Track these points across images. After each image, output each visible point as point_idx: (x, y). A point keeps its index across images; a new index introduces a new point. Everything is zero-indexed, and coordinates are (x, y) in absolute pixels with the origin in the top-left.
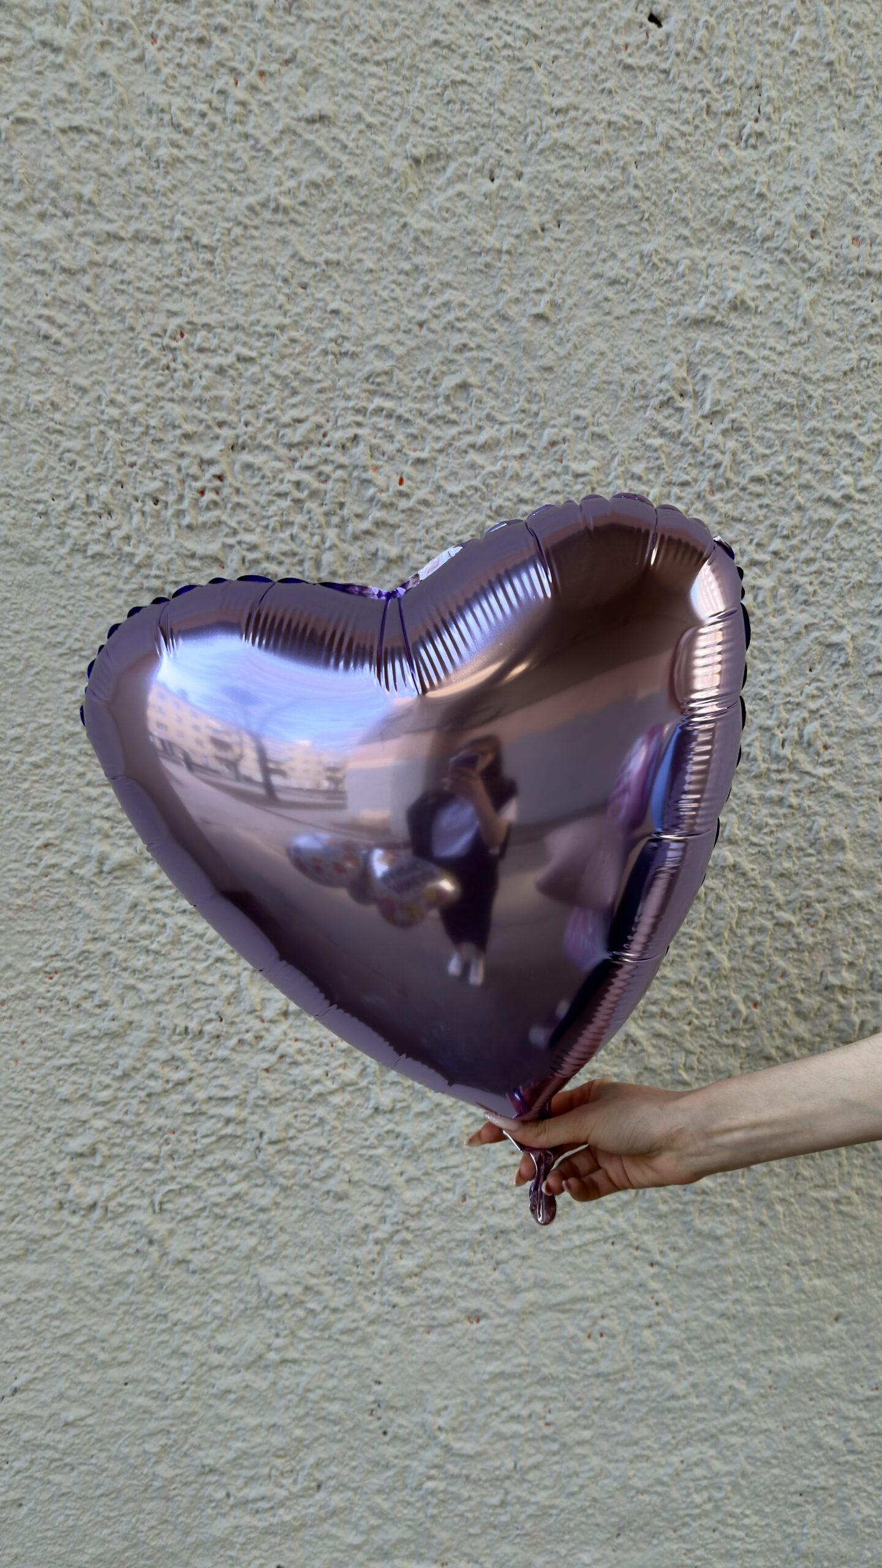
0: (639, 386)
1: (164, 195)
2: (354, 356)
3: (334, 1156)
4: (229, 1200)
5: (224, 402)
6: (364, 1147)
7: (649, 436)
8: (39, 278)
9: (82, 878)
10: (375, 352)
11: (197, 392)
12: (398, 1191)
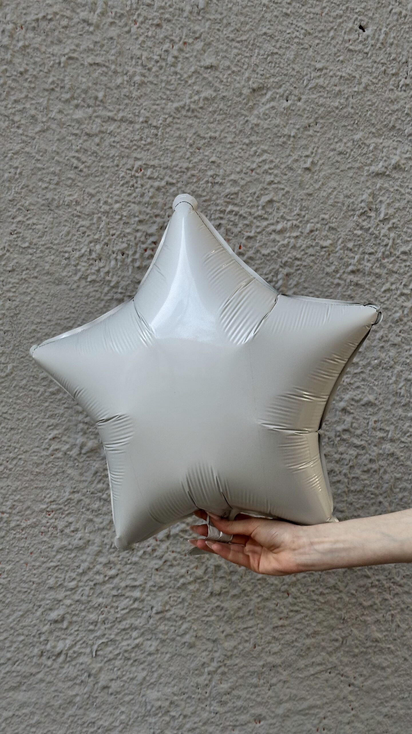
0: (351, 205)
1: (136, 100)
2: (221, 184)
3: (189, 621)
4: (133, 648)
5: (160, 205)
6: (204, 616)
7: (355, 229)
8: (74, 137)
9: (71, 457)
10: (231, 183)
11: (146, 199)
12: (221, 642)
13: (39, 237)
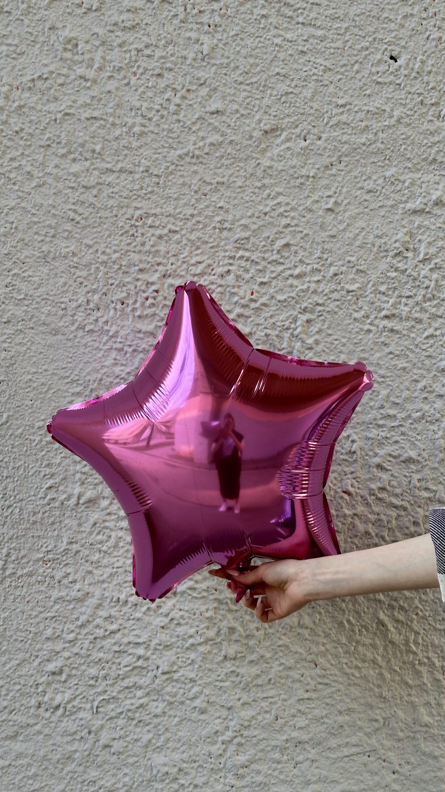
0: (383, 245)
1: (136, 150)
2: (230, 229)
3: (200, 685)
4: (137, 708)
5: (162, 253)
6: (217, 681)
7: (389, 271)
8: (71, 190)
9: (68, 507)
10: (241, 227)
11: (147, 248)
12: (237, 710)
13: (35, 289)
